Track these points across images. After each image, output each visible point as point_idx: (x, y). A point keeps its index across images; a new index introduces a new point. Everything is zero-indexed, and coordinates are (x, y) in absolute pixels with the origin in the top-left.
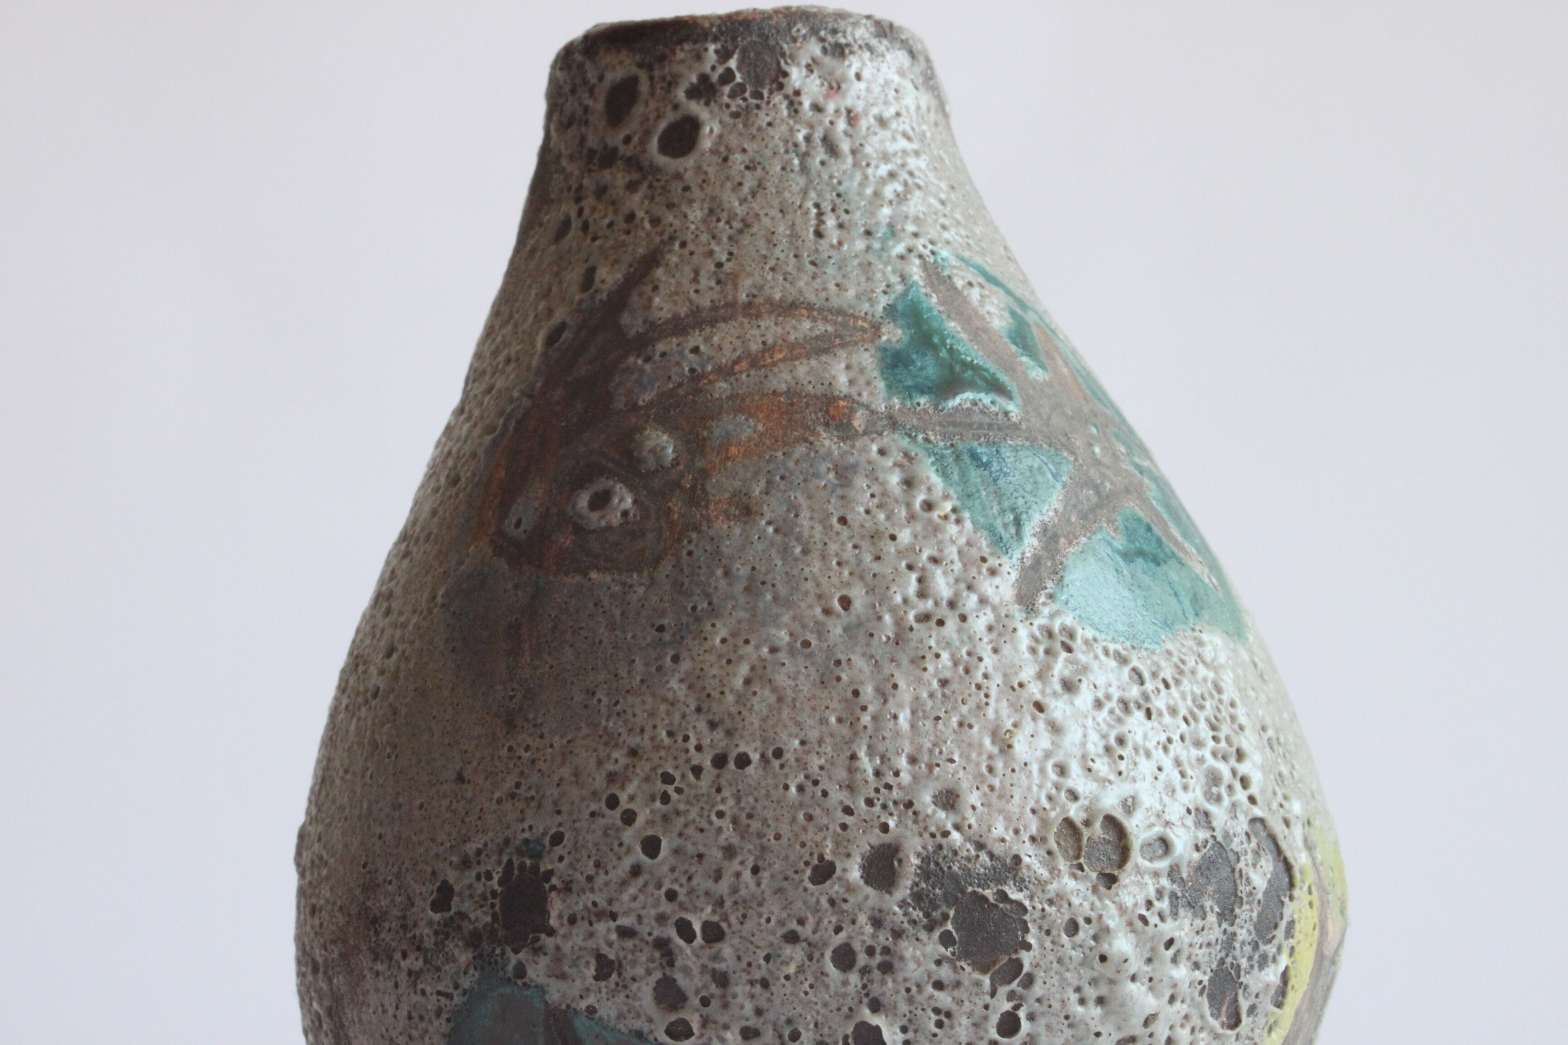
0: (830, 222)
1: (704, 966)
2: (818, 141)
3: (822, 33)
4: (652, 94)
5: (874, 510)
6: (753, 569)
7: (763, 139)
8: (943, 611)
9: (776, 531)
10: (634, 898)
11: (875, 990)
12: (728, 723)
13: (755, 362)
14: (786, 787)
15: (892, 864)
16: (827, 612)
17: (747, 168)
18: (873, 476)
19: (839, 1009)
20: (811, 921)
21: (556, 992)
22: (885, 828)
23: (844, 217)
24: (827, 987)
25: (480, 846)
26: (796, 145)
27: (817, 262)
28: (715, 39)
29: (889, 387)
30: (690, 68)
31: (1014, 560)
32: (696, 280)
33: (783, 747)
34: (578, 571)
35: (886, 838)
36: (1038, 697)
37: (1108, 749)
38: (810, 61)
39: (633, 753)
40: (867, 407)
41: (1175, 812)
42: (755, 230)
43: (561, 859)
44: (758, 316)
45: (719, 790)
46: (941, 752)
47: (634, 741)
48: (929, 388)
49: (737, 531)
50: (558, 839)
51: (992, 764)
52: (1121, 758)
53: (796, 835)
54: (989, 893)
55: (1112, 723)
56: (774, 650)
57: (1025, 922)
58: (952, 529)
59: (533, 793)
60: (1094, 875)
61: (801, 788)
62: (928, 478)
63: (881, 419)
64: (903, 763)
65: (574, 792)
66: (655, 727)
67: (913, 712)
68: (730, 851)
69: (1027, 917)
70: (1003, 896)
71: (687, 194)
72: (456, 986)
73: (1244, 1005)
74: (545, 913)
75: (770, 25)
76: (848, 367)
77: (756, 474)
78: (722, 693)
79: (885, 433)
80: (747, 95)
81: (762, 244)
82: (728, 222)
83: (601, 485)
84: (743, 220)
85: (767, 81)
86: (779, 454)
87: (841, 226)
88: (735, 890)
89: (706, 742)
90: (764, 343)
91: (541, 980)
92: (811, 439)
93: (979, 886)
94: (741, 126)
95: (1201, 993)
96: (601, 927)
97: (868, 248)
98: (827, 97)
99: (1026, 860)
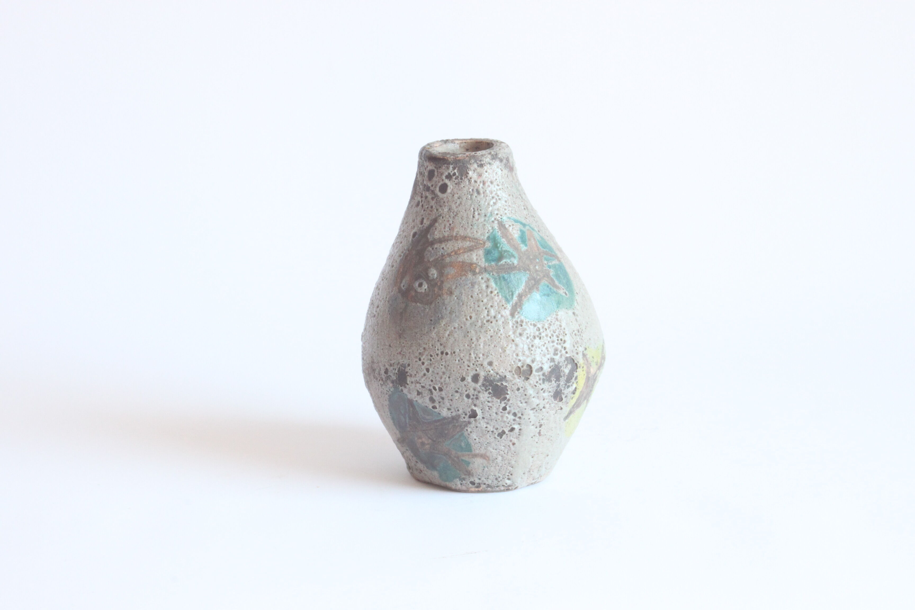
0: (476, 213)
1: (439, 396)
2: (475, 191)
3: (478, 162)
4: (438, 175)
5: (479, 294)
6: (451, 308)
7: (462, 191)
8: (493, 320)
9: (457, 298)
10: (424, 380)
11: (475, 402)
12: (444, 345)
13: (456, 253)
14: (456, 360)
15: (478, 378)
16: (467, 319)
17: (458, 198)
18: (479, 284)
19: (467, 406)
20: (461, 389)
21: (409, 396)
22: (476, 370)
23: (480, 212)
24: (464, 402)
25: (394, 362)
26: (470, 192)
27: (472, 225)
28: (452, 165)
29: (486, 260)
30: (446, 171)
31: (511, 304)
32: (445, 228)
33: (455, 351)
34: (415, 302)
35: (476, 372)
36: (513, 338)
37: (529, 348)
38: (474, 169)
39: (424, 349)
40: (480, 266)
41: (545, 360)
42: (458, 215)
43: (410, 369)
44: (457, 240)
45: (442, 360)
46: (489, 353)
47: (425, 346)
48: (495, 260)
49: (448, 298)
50: (409, 365)
51: (501, 355)
52: (532, 350)
53: (458, 371)
54: (499, 384)
55: (531, 342)
56: (455, 328)
57: (507, 389)
58: (496, 298)
59: (404, 353)
60: (523, 378)
61: (459, 361)
62: (492, 285)
63: (483, 269)
64: (481, 355)
65: (412, 356)
66: (429, 344)
67: (484, 344)
68: (444, 373)
69: (507, 388)
70: (502, 384)
71: (444, 204)
72: (390, 390)
73: (563, 396)
74: (406, 380)
75: (465, 161)
76: (477, 255)
77: (454, 283)
78: (443, 338)
79: (484, 273)
80: (459, 179)
81: (460, 219)
82: (453, 213)
83: (421, 281)
84: (456, 212)
85: (464, 175)
86: (459, 279)
87: (479, 214)
88: (445, 381)
89: (439, 348)
90: (458, 248)
91: (406, 393)
92: (467, 275)
93: (497, 382)
94: (457, 187)
95: (551, 397)
96: (418, 385)
97: (485, 220)
98: (478, 178)
99: (507, 376)
